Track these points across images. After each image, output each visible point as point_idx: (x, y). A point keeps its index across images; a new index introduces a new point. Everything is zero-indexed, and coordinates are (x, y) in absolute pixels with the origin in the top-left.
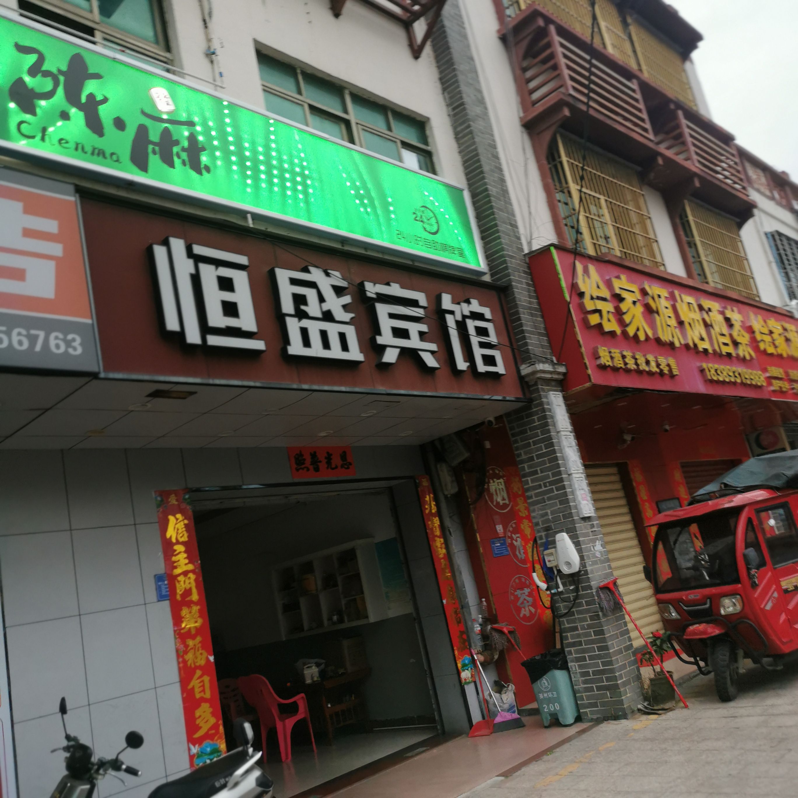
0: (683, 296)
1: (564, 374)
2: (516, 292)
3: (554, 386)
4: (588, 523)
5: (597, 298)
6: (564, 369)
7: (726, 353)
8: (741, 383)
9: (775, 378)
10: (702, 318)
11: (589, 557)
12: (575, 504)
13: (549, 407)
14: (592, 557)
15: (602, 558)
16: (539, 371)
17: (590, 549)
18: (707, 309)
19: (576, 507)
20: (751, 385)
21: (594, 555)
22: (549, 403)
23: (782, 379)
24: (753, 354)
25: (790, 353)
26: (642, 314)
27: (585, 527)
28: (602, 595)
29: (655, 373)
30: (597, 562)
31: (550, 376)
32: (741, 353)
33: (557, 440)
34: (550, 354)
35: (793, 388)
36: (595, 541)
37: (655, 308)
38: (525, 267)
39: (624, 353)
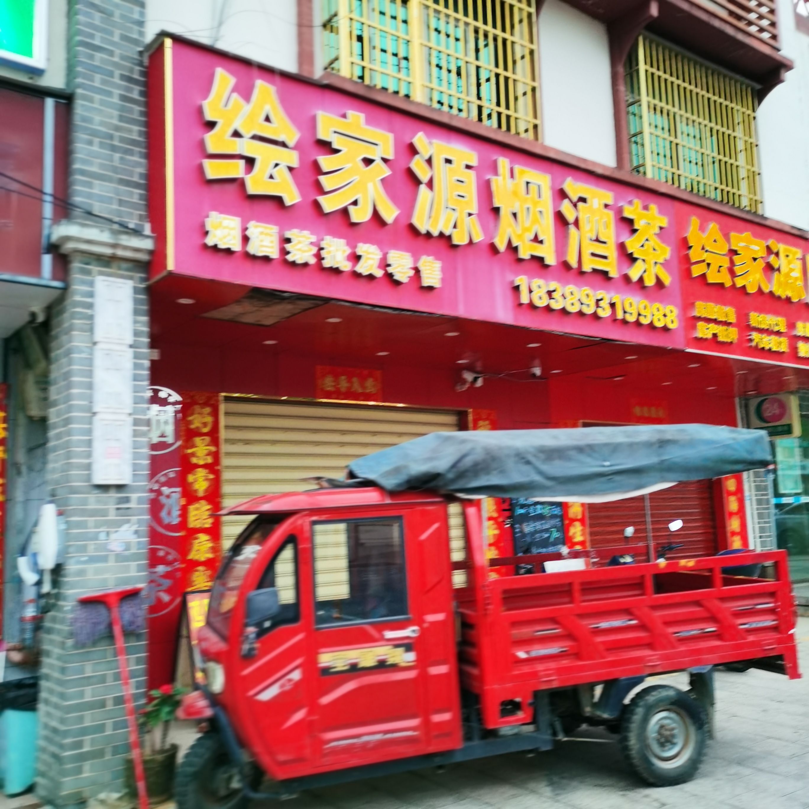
0: (519, 170)
1: (151, 253)
2: (83, 106)
3: (128, 270)
4: (114, 495)
5: (255, 137)
6: (148, 244)
7: (595, 271)
8: (614, 319)
9: (708, 321)
10: (557, 210)
11: (83, 549)
12: (86, 461)
13: (89, 300)
14: (96, 550)
15: (127, 553)
16: (68, 239)
17: (95, 537)
18: (575, 199)
19: (88, 467)
20: (638, 324)
21: (104, 547)
22: (91, 295)
23: (727, 324)
24: (667, 280)
25: (766, 290)
26: (383, 180)
27: (98, 502)
28: (82, 613)
29: (371, 277)
30: (104, 559)
31: (108, 251)
32: (634, 273)
33: (83, 355)
34: (141, 217)
35: (751, 340)
36: (118, 524)
37: (424, 177)
38: (131, 70)
39: (288, 234)
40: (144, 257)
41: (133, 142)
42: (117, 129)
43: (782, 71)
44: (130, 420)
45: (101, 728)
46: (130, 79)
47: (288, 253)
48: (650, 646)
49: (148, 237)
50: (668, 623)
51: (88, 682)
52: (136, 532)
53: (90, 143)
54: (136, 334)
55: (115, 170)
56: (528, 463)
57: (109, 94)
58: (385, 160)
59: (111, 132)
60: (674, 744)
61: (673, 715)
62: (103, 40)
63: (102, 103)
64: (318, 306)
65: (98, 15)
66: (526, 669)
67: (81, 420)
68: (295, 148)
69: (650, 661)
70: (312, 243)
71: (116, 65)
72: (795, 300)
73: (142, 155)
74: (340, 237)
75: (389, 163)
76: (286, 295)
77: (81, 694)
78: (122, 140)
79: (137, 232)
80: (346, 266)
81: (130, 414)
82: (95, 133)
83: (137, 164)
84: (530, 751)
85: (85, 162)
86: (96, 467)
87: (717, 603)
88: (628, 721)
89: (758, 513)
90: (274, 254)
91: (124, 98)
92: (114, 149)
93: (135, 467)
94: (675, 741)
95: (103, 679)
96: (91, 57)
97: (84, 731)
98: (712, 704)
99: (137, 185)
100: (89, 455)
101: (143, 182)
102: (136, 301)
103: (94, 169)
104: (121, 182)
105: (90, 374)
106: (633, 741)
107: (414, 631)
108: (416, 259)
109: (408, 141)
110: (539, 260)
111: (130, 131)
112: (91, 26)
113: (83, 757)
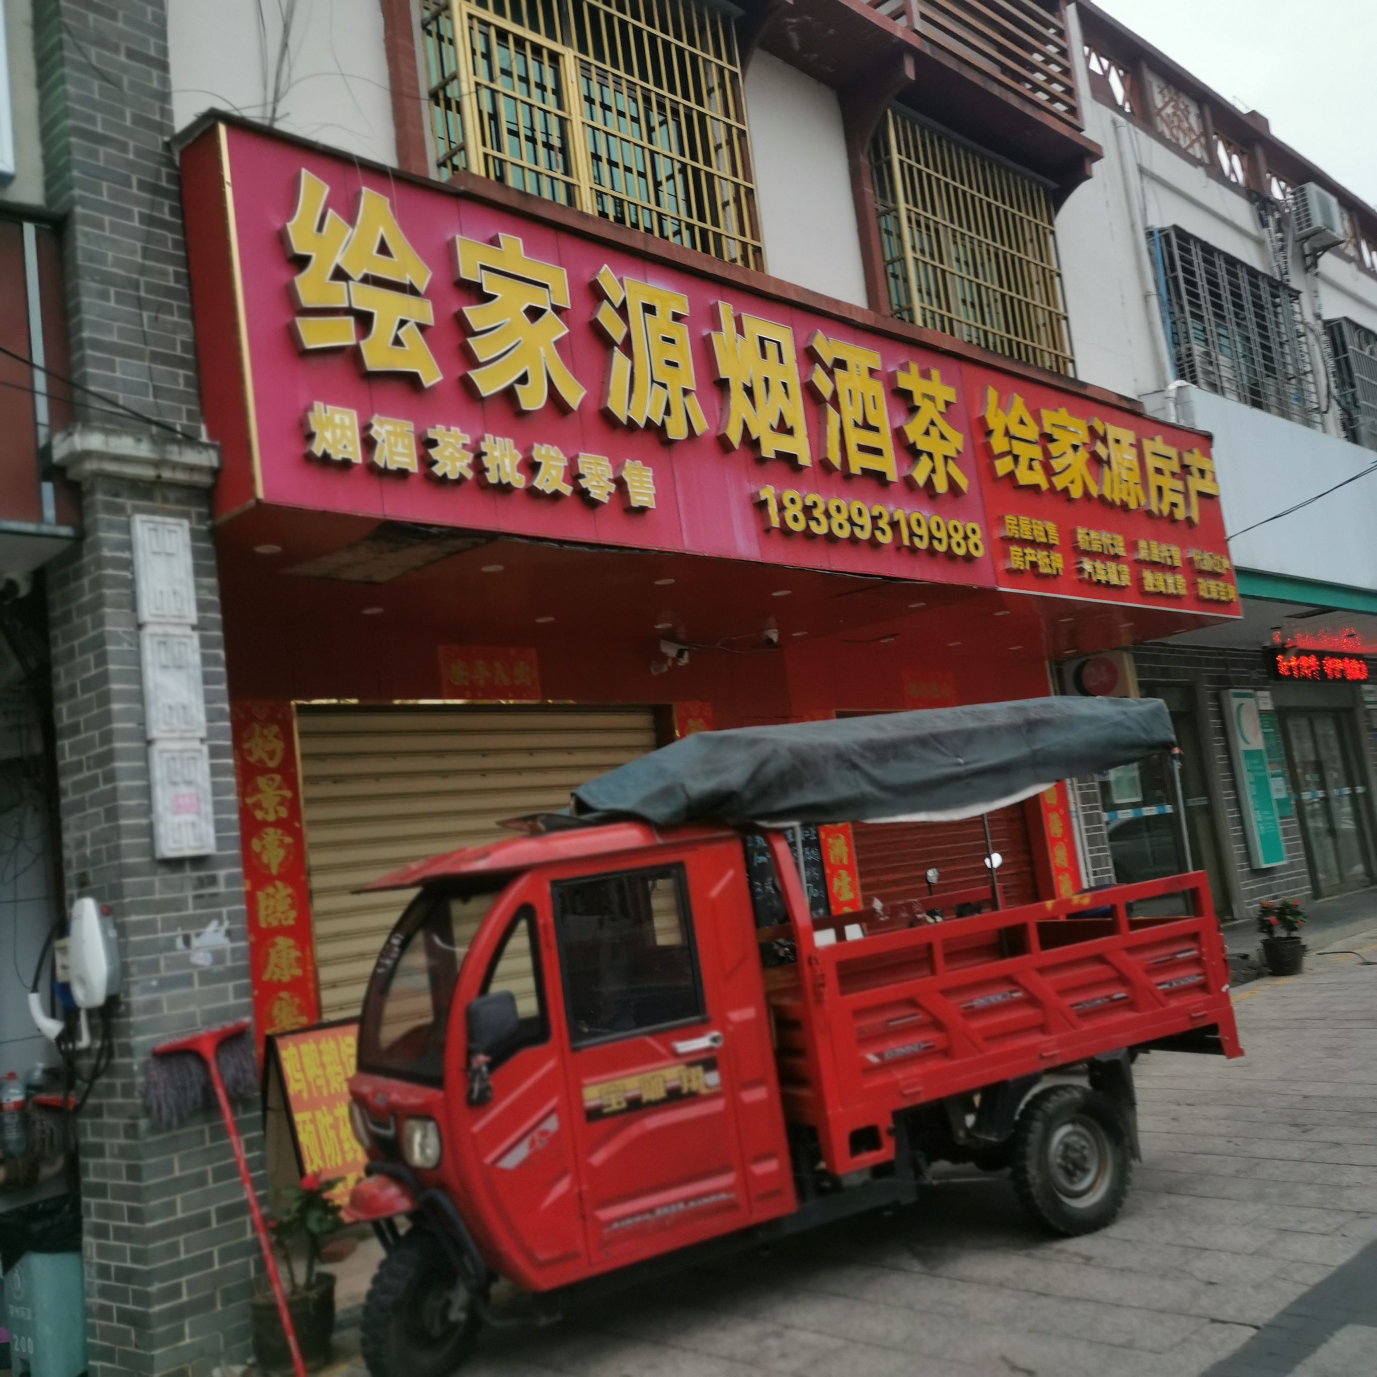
0: (748, 321)
1: (216, 473)
2: (86, 234)
3: (178, 502)
4: (190, 874)
5: (367, 279)
6: (209, 458)
7: (866, 472)
8: (898, 546)
9: (1023, 543)
10: (808, 380)
11: (153, 967)
12: (144, 821)
13: (126, 555)
14: (168, 967)
15: (220, 968)
16: (87, 454)
17: (170, 945)
18: (829, 363)
19: (149, 831)
20: (931, 551)
21: (185, 962)
22: (129, 546)
23: (1048, 547)
24: (963, 482)
25: (1094, 491)
26: (559, 344)
27: (168, 886)
28: (159, 1074)
29: (557, 496)
30: (187, 981)
31: (149, 473)
32: (920, 475)
33: (125, 647)
34: (190, 415)
35: (1081, 570)
36: (201, 922)
37: (618, 335)
38: (157, 175)
39: (431, 434)
40: (205, 480)
41: (169, 292)
42: (143, 270)
43: (1087, 161)
44: (205, 749)
45: (207, 1260)
46: (155, 189)
47: (435, 462)
48: (1043, 1028)
49: (206, 446)
50: (1064, 992)
51: (177, 1185)
52: (229, 933)
53: (104, 296)
54: (202, 606)
55: (145, 338)
56: (855, 767)
57: (128, 215)
58: (557, 310)
59: (135, 276)
60: (1085, 1171)
61: (1080, 1129)
62: (106, 124)
63: (114, 227)
64: (476, 545)
65: (96, 84)
66: (879, 1080)
67: (129, 755)
68: (429, 294)
69: (1047, 1050)
70: (464, 446)
71: (131, 165)
72: (1133, 505)
73: (182, 312)
74: (505, 434)
75: (564, 314)
76: (434, 530)
77: (170, 1208)
78: (150, 288)
79: (190, 440)
80: (519, 481)
81: (202, 740)
82: (107, 279)
83: (176, 328)
84: (887, 1208)
85: (97, 327)
86: (162, 830)
87: (1125, 956)
88: (1024, 1142)
89: (1088, 836)
90: (413, 467)
91: (149, 220)
92: (140, 303)
93: (220, 826)
94: (1087, 1166)
95: (201, 1179)
96: (93, 154)
97: (180, 1269)
98: (1132, 1103)
99: (181, 363)
100: (149, 810)
101: (189, 356)
102: (197, 554)
103: (114, 338)
104: (156, 357)
105: (138, 676)
106: (1033, 1173)
107: (714, 1040)
108: (618, 466)
109: (588, 279)
110: (788, 460)
111: (163, 274)
112: (87, 101)
113: (179, 1313)
